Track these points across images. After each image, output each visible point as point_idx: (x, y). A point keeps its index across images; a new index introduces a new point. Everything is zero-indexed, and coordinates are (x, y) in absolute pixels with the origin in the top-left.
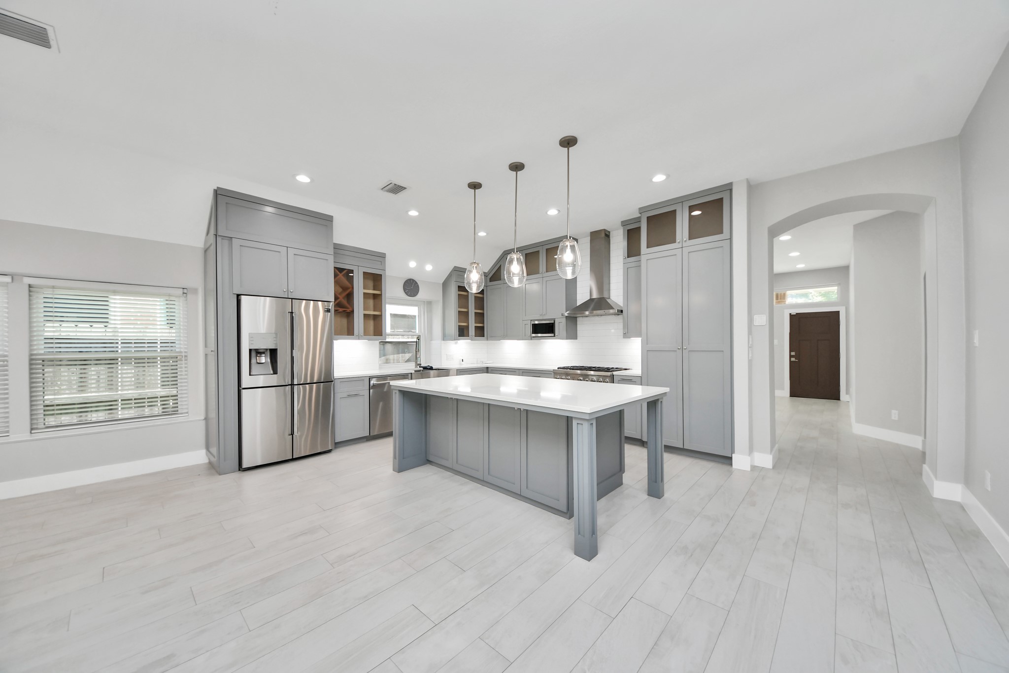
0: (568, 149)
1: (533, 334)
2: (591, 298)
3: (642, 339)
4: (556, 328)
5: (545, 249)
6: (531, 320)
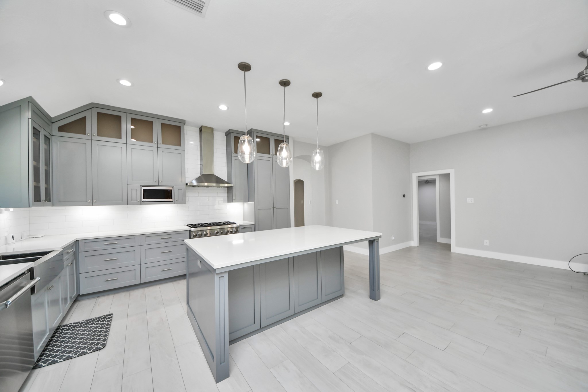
0: (317, 99)
1: (144, 199)
2: (202, 174)
3: (254, 203)
4: (175, 194)
5: (160, 122)
6: (142, 186)
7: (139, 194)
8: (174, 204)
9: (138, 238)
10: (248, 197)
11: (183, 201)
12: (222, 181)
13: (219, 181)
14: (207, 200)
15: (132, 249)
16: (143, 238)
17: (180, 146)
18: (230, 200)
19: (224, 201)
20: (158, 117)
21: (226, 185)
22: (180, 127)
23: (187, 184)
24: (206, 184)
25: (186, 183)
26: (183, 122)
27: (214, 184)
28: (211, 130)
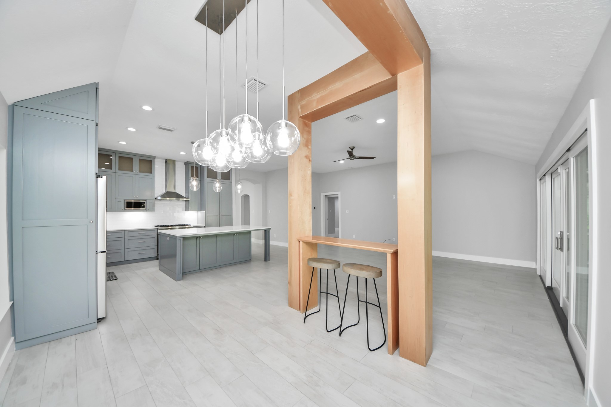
1: (126, 208)
2: (166, 191)
3: (204, 211)
4: (147, 205)
5: (138, 158)
6: (125, 200)
7: (123, 205)
8: (147, 211)
9: (123, 233)
10: (201, 208)
11: (152, 209)
12: (182, 197)
13: (178, 196)
14: (168, 209)
15: (120, 239)
16: (126, 232)
17: (152, 173)
18: (187, 209)
19: (183, 211)
20: (137, 155)
21: (185, 199)
22: (152, 161)
23: (155, 199)
24: (168, 199)
25: (155, 197)
26: (154, 157)
27: (174, 199)
28: (174, 162)
